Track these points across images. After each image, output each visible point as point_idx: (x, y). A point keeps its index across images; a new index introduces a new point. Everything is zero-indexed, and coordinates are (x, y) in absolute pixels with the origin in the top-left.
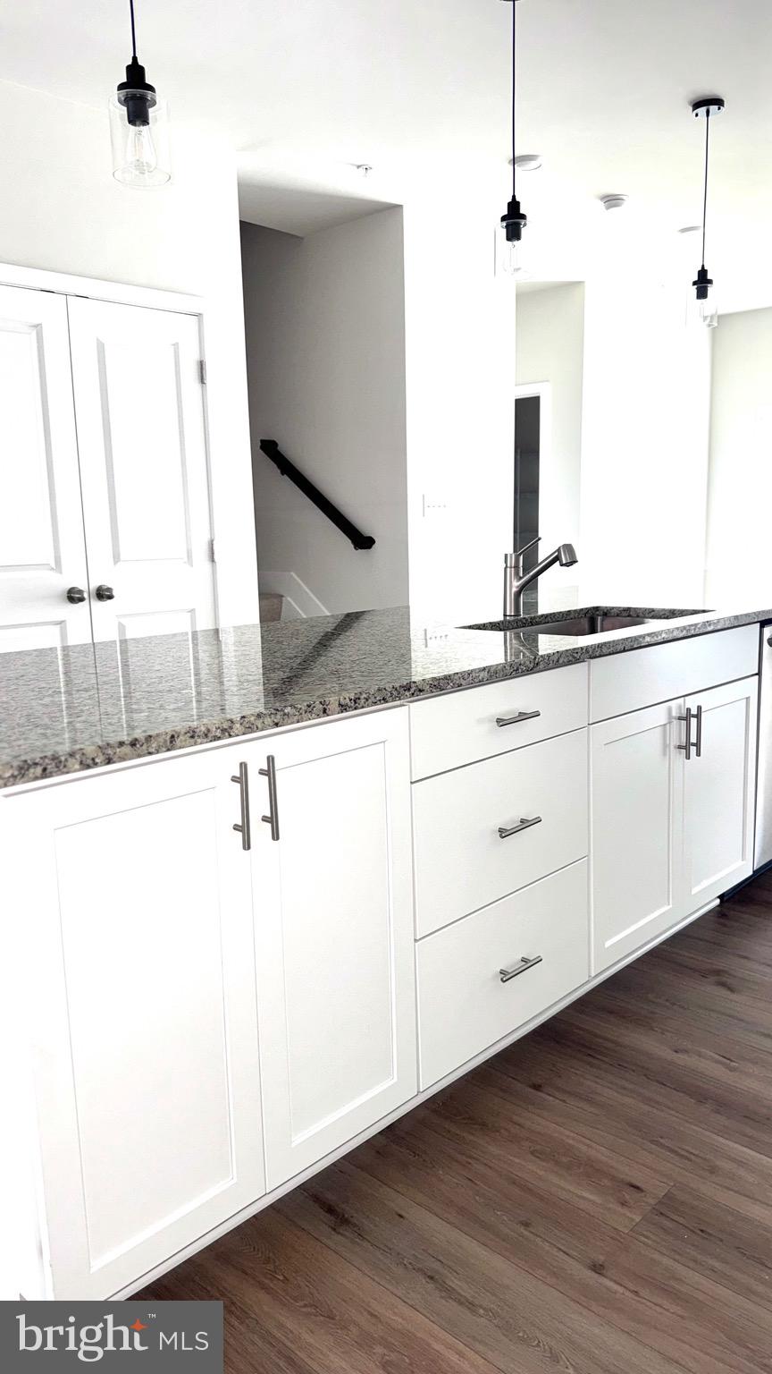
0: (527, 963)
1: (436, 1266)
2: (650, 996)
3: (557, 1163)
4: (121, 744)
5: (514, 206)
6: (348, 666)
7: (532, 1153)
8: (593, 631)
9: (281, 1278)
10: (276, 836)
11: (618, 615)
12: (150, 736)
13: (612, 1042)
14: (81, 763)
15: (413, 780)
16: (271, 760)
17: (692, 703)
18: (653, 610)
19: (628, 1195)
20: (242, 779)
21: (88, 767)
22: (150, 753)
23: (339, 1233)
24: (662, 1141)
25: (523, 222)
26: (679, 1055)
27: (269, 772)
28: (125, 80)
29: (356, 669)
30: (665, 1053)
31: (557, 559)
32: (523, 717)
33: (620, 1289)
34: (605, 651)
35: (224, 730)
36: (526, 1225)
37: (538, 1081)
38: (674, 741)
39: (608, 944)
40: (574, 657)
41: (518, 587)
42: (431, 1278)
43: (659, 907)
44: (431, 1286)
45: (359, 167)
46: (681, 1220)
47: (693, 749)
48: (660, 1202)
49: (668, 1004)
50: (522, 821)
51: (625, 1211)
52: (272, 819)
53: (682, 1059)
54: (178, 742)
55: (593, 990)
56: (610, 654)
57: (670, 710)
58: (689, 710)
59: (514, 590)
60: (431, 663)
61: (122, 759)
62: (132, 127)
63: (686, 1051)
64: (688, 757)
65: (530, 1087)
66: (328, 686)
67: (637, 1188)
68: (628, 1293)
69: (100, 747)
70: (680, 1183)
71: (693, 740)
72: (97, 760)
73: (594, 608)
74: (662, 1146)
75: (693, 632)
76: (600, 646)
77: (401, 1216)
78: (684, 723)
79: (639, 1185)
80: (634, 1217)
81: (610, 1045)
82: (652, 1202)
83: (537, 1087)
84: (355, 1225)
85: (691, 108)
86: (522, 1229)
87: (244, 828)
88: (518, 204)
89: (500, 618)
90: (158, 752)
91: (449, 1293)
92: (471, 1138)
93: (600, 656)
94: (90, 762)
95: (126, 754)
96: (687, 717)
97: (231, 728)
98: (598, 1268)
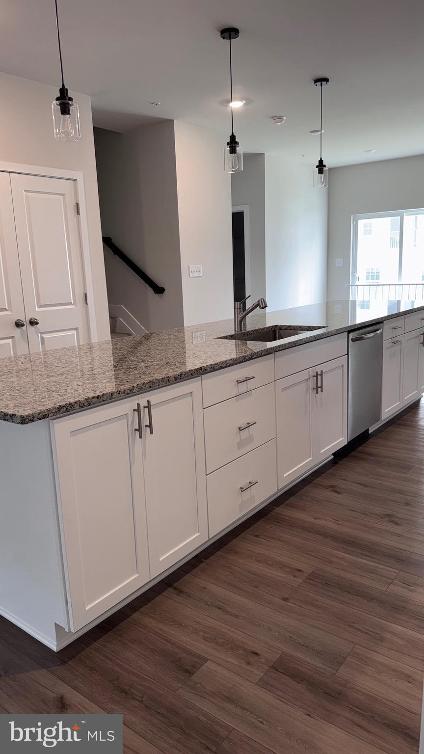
0: (251, 484)
1: (222, 604)
2: (304, 498)
3: (267, 564)
4: (93, 397)
5: (233, 137)
6: (172, 360)
7: (257, 561)
8: (275, 339)
9: (158, 613)
10: (151, 433)
11: (286, 329)
12: (104, 394)
13: (288, 516)
14: (79, 406)
15: (204, 407)
16: (149, 402)
17: (318, 369)
18: (301, 327)
19: (297, 574)
20: (138, 410)
21: (82, 407)
22: (104, 401)
23: (180, 596)
24: (310, 553)
25: (237, 145)
26: (316, 520)
27: (148, 407)
28: (59, 96)
29: (176, 361)
30: (310, 519)
31: (258, 305)
32: (247, 379)
33: (295, 606)
34: (281, 348)
35: (131, 390)
36: (256, 587)
37: (258, 534)
38: (311, 387)
39: (285, 476)
40: (268, 352)
41: (241, 318)
42: (219, 608)
43: (308, 458)
44: (220, 611)
45: (152, 103)
46: (318, 580)
47: (319, 389)
48: (310, 575)
49: (311, 500)
50: (248, 424)
51: (296, 579)
52: (150, 426)
53: (318, 522)
54: (114, 396)
55: (279, 496)
56: (283, 350)
57: (309, 372)
58: (317, 372)
59: (239, 319)
60: (208, 357)
61: (94, 404)
62: (62, 115)
63: (319, 519)
64: (317, 393)
65: (254, 536)
66: (167, 369)
67: (300, 571)
68: (298, 607)
69: (86, 399)
70: (318, 568)
71: (319, 385)
72: (85, 404)
73: (275, 326)
74: (310, 555)
75: (318, 338)
76: (279, 347)
77: (205, 588)
78: (315, 378)
79: (301, 569)
80: (299, 580)
81: (287, 518)
82: (306, 575)
83: (257, 536)
84: (186, 593)
85: (314, 82)
86: (255, 589)
87: (139, 430)
88: (235, 136)
89: (233, 333)
90: (107, 400)
91: (228, 613)
92: (231, 557)
93: (279, 351)
94: (82, 405)
95: (95, 402)
96: (317, 375)
97: (133, 389)
98: (285, 599)
